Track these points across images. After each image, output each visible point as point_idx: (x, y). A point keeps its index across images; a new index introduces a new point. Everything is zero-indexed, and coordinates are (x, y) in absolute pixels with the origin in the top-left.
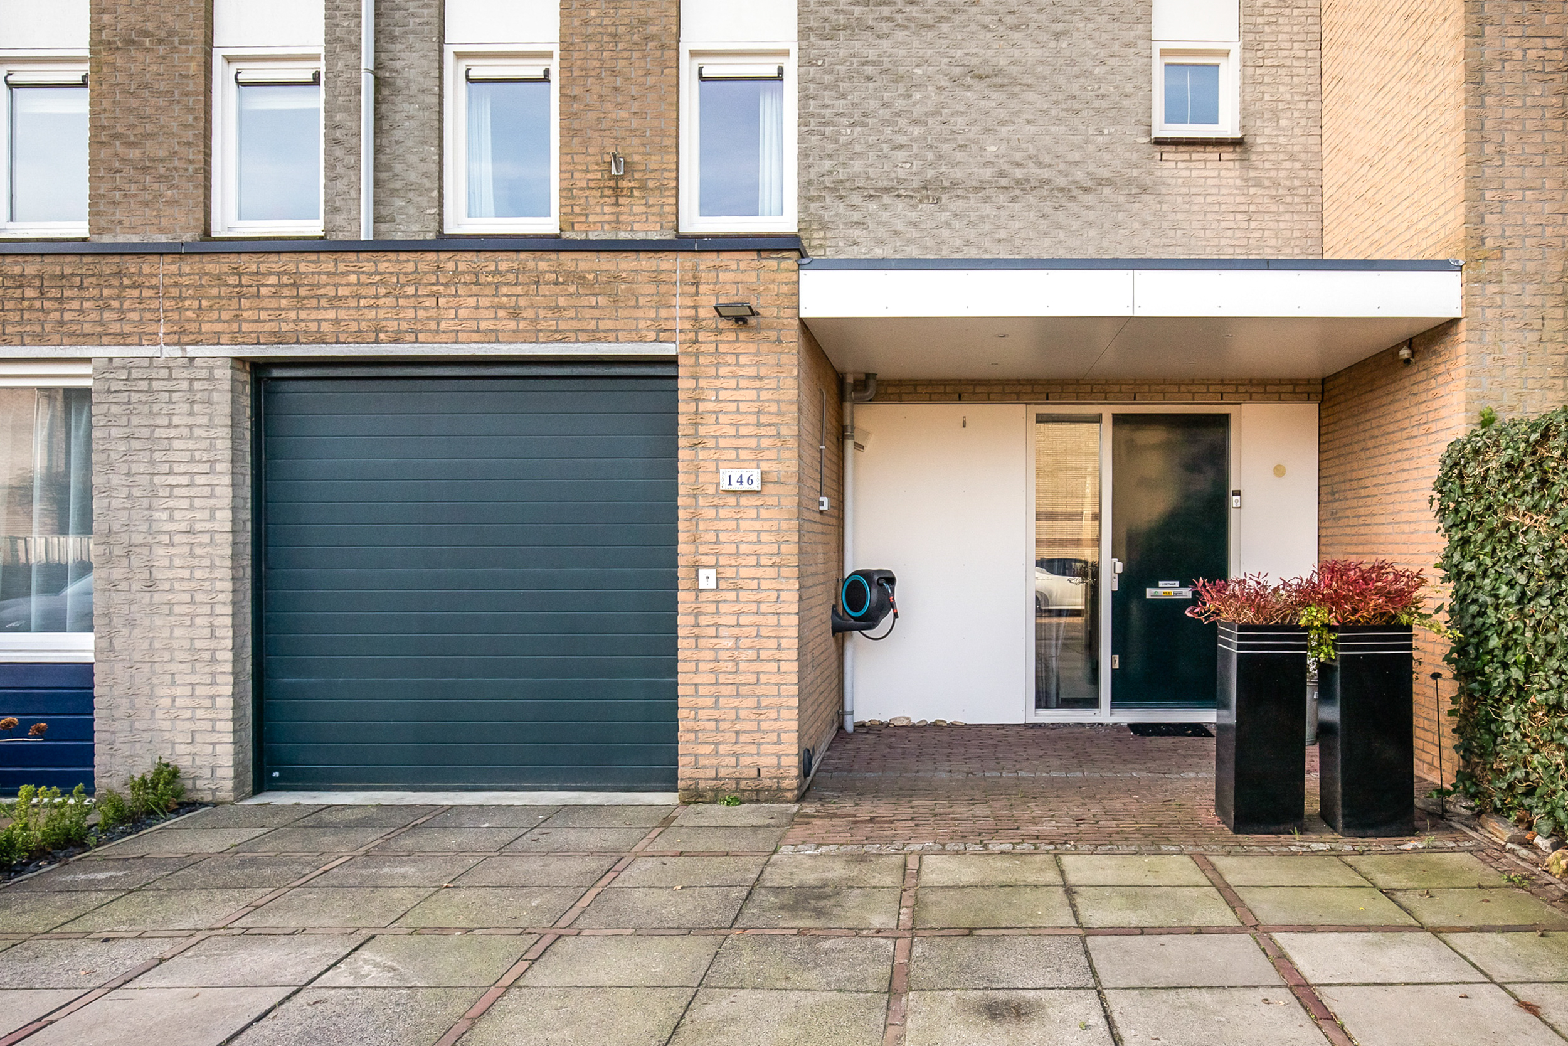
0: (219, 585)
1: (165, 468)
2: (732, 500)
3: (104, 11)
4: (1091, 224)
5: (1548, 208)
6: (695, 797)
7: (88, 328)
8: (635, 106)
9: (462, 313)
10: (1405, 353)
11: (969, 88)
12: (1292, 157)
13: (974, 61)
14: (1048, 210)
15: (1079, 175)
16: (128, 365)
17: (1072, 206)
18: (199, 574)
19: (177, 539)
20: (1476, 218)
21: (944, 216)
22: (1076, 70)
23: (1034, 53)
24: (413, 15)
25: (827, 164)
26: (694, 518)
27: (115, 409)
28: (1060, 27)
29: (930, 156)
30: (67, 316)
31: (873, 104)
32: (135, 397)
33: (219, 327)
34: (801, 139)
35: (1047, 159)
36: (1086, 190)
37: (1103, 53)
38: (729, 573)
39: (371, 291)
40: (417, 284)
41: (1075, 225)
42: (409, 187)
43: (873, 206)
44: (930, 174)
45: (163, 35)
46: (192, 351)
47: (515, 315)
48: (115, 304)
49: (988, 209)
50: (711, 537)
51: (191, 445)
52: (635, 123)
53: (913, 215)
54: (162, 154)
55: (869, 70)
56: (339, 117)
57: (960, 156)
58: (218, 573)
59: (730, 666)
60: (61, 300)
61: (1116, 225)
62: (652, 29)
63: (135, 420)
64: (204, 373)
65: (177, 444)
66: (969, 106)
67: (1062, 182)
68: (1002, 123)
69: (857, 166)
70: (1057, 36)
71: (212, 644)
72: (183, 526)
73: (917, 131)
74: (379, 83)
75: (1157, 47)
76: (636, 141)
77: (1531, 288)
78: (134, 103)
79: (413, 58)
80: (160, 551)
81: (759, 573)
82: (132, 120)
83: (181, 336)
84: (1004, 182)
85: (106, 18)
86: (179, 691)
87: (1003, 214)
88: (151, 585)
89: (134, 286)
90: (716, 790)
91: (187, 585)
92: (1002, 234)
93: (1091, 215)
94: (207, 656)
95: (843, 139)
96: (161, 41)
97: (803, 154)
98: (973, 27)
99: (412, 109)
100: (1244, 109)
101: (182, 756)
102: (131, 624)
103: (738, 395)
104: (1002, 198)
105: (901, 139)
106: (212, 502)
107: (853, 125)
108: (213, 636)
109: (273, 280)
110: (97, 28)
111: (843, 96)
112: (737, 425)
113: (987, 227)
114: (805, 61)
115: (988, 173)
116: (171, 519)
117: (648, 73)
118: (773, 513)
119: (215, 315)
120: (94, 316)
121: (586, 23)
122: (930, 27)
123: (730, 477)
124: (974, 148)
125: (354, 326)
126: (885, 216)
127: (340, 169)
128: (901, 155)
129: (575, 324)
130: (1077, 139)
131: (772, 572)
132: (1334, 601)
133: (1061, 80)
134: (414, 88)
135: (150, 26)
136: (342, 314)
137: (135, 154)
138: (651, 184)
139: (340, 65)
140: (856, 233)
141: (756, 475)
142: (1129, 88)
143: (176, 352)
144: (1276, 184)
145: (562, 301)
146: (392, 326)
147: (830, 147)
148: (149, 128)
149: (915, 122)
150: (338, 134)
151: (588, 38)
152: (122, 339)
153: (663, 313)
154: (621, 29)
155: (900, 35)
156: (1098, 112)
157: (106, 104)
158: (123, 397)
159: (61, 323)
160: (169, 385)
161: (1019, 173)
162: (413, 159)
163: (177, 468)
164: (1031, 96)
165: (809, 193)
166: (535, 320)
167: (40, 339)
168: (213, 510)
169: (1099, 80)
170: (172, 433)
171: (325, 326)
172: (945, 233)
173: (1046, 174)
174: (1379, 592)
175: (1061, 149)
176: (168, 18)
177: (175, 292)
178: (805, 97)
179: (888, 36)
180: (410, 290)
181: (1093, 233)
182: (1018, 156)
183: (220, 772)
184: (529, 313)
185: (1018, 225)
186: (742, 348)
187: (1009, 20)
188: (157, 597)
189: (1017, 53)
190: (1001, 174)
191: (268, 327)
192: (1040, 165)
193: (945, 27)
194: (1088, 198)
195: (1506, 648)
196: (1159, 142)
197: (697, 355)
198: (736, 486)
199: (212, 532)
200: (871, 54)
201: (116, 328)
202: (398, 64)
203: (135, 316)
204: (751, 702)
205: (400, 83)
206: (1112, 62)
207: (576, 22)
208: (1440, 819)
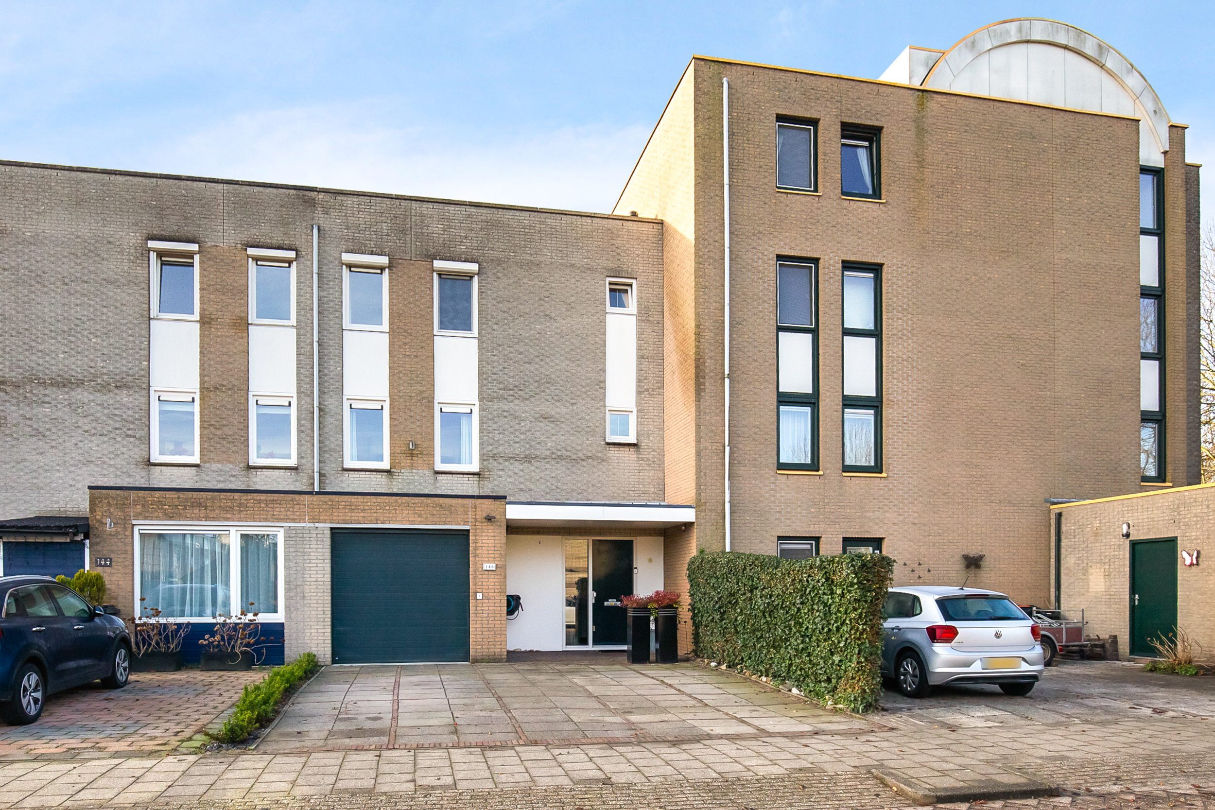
0: (326, 598)
1: (308, 561)
2: (487, 573)
3: (206, 376)
4: (585, 472)
5: (718, 491)
6: (476, 661)
7: (282, 517)
8: (418, 423)
9: (404, 515)
10: (683, 528)
11: (541, 422)
12: (654, 451)
13: (543, 412)
14: (570, 467)
15: (580, 455)
16: (296, 529)
17: (578, 466)
18: (319, 594)
19: (312, 583)
20: (698, 494)
21: (533, 468)
22: (579, 417)
23: (564, 410)
24: (332, 385)
25: (490, 448)
26: (475, 578)
27: (291, 542)
28: (573, 401)
29: (527, 446)
30: (275, 513)
31: (507, 426)
32: (298, 539)
33: (326, 518)
34: (480, 438)
35: (569, 449)
36: (583, 460)
37: (589, 411)
38: (486, 594)
39: (375, 508)
40: (389, 506)
41: (579, 472)
42: (331, 450)
43: (507, 463)
44: (528, 452)
45: (230, 386)
46: (317, 525)
47: (420, 516)
48: (291, 509)
49: (548, 466)
50: (480, 583)
51: (317, 554)
52: (418, 429)
53: (521, 467)
54: (230, 433)
55: (505, 414)
56: (303, 422)
57: (538, 446)
58: (325, 594)
59: (486, 622)
60: (272, 508)
61: (593, 473)
62: (425, 395)
63: (298, 546)
64: (321, 532)
65: (312, 554)
66: (541, 428)
67: (574, 457)
68: (553, 435)
69: (501, 449)
70: (572, 404)
71: (324, 616)
72: (314, 579)
73: (522, 437)
74: (320, 410)
75: (607, 409)
76: (419, 436)
77: (714, 514)
78: (218, 412)
79: (331, 401)
80: (307, 587)
81: (495, 594)
82: (218, 419)
83: (313, 520)
84: (554, 456)
85: (206, 379)
86: (313, 631)
87: (554, 467)
88: (304, 597)
89: (297, 504)
90: (482, 659)
91: (315, 598)
92: (553, 475)
93: (585, 469)
94: (322, 620)
95: (496, 439)
96: (229, 389)
97: (481, 444)
98: (543, 400)
99: (332, 420)
100: (637, 433)
101: (314, 651)
102: (297, 610)
103: (488, 541)
104: (553, 462)
105: (517, 440)
106: (324, 572)
107: (500, 434)
108: (324, 614)
109: (343, 503)
110: (202, 383)
111: (496, 423)
112: (488, 550)
113: (548, 472)
114: (482, 409)
115: (548, 453)
116: (310, 577)
117: (423, 411)
118: (499, 576)
119: (324, 514)
120: (284, 513)
121: (400, 391)
122: (527, 399)
123: (487, 566)
124: (543, 444)
125: (370, 518)
126: (511, 467)
127: (303, 442)
128: (517, 445)
129: (439, 519)
130: (579, 442)
131: (499, 594)
132: (657, 601)
133: (574, 420)
134: (333, 412)
135: (225, 383)
136: (366, 515)
137: (219, 432)
138: (424, 453)
139: (303, 402)
140: (501, 473)
141: (494, 565)
142: (598, 424)
143: (312, 525)
144: (648, 460)
145: (435, 512)
146: (382, 518)
147: (491, 441)
148: (225, 423)
149: (521, 434)
150: (302, 428)
151: (400, 397)
152: (293, 520)
153: (466, 516)
154: (413, 395)
155: (516, 402)
156: (587, 432)
157: (206, 412)
158: (294, 539)
159: (273, 515)
160: (309, 535)
161: (559, 453)
162: (332, 439)
163: (312, 561)
164: (563, 426)
165: (483, 458)
166: (426, 518)
167: (266, 520)
168: (324, 574)
169: (587, 421)
170: (311, 550)
171: (360, 518)
172: (533, 474)
173: (569, 454)
174: (668, 599)
175: (574, 445)
176: (233, 380)
177: (311, 506)
178: (482, 423)
179: (512, 402)
180: (387, 508)
181: (585, 475)
182: (559, 447)
183: (326, 656)
184: (424, 516)
185: (559, 472)
186: (490, 527)
187: (556, 398)
188: (305, 602)
189: (558, 410)
190: (553, 453)
191: (341, 518)
192: (567, 451)
193: (532, 399)
194: (584, 463)
195: (699, 612)
196: (608, 444)
197: (476, 529)
198: (488, 569)
199: (324, 581)
200: (506, 408)
201: (291, 517)
202: (326, 403)
203: (298, 514)
204: (492, 633)
205: (327, 410)
206: (591, 414)
207: (396, 391)
208: (687, 660)
